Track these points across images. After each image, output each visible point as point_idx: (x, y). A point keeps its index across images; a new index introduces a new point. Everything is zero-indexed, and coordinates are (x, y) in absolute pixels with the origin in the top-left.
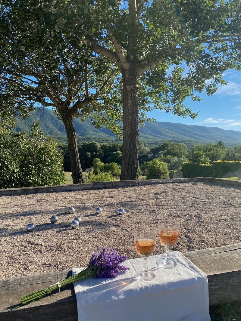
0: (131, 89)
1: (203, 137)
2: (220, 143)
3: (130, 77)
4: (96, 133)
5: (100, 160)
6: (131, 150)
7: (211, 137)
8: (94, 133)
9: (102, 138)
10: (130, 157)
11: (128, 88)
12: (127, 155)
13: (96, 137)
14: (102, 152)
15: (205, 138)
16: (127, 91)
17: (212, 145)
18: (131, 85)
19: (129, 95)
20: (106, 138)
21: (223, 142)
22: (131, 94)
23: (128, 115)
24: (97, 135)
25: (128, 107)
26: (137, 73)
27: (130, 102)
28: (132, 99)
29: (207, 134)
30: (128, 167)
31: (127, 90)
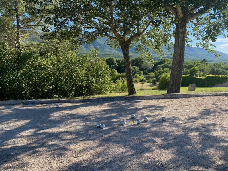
0: (182, 31)
1: (190, 55)
2: (205, 60)
3: (182, 23)
4: (112, 51)
5: (116, 71)
6: (178, 72)
7: (196, 55)
8: (110, 50)
9: (116, 54)
10: (177, 76)
11: (180, 30)
12: (175, 75)
13: (111, 53)
14: (117, 65)
15: (192, 56)
16: (179, 33)
17: (198, 62)
18: (182, 28)
19: (180, 35)
20: (118, 54)
21: (207, 59)
22: (182, 34)
23: (178, 48)
24: (112, 52)
25: (179, 43)
26: (187, 21)
27: (180, 39)
28: (182, 38)
29: (193, 53)
30: (175, 83)
31: (179, 31)
